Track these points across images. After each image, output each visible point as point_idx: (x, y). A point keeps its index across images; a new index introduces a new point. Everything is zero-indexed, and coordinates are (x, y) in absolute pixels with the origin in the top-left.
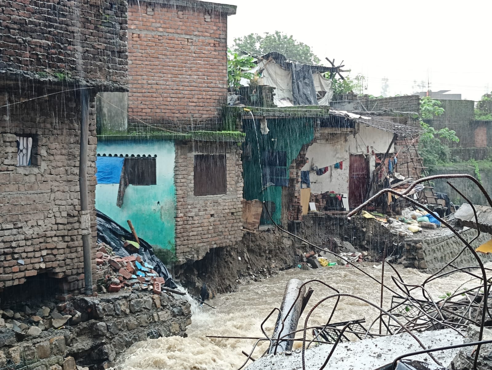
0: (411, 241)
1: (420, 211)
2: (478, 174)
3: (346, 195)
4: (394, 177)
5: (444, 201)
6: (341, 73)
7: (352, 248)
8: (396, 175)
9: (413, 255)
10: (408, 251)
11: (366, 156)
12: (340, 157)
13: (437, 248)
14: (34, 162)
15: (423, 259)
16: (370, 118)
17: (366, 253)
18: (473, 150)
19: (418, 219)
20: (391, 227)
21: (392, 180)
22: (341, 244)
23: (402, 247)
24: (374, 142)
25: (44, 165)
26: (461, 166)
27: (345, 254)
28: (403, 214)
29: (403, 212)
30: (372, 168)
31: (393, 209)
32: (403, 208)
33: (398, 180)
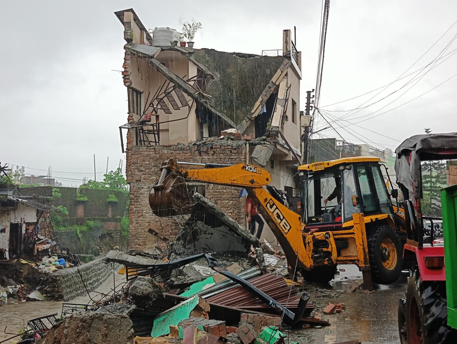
0: (53, 276)
1: (53, 258)
2: (79, 234)
3: (7, 250)
4: (37, 237)
5: (66, 251)
6: (5, 171)
7: (14, 283)
8: (39, 236)
9: (54, 284)
10: (51, 282)
11: (20, 224)
12: (4, 225)
13: (67, 280)
15: (60, 286)
16: (27, 201)
17: (23, 286)
18: (76, 219)
19: (53, 263)
20: (39, 268)
21: (37, 239)
22: (7, 280)
23: (47, 279)
24: (25, 215)
26: (69, 229)
27: (10, 287)
28: (43, 260)
29: (43, 259)
30: (24, 232)
31: (37, 257)
32: (43, 256)
33: (40, 240)
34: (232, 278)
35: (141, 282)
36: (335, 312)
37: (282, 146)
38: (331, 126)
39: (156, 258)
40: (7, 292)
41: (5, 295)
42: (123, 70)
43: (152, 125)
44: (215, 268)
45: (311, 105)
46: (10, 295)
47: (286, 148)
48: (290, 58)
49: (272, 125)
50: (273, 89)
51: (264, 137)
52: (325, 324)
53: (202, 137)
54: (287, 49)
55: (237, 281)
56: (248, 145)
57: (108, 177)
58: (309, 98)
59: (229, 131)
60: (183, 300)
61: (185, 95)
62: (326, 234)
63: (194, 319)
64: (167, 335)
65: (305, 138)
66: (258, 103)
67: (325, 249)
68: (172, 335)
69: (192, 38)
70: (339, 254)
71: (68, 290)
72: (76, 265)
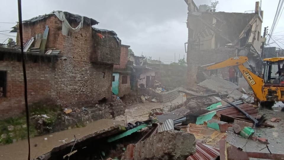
0: (160, 94)
1: (160, 88)
3: (145, 84)
5: (165, 86)
6: (145, 58)
7: (147, 95)
8: (156, 80)
9: (160, 97)
11: (150, 76)
12: (144, 76)
13: (165, 96)
14: (104, 77)
15: (162, 98)
16: (152, 69)
17: (150, 97)
18: (168, 75)
19: (160, 90)
20: (155, 91)
23: (158, 95)
24: (151, 74)
25: (105, 78)
26: (165, 79)
28: (157, 89)
30: (151, 79)
31: (155, 88)
32: (157, 87)
33: (156, 82)
34: (230, 104)
35: (192, 103)
36: (276, 121)
37: (253, 51)
38: (275, 42)
39: (197, 92)
40: (145, 98)
41: (145, 99)
42: (187, 22)
43: (197, 43)
44: (222, 99)
45: (266, 33)
46: (146, 100)
47: (254, 52)
48: (258, 14)
49: (249, 42)
50: (250, 27)
51: (245, 47)
52: (272, 127)
53: (217, 47)
54: (257, 10)
55: (232, 105)
56: (237, 50)
57: (180, 61)
58: (265, 30)
59: (229, 44)
60: (209, 111)
61: (211, 30)
62: (277, 88)
63: (214, 120)
64: (203, 124)
65: (262, 47)
66: (242, 33)
67: (275, 95)
68: (205, 125)
69: (215, 8)
70: (282, 97)
71: (165, 99)
72: (168, 91)
